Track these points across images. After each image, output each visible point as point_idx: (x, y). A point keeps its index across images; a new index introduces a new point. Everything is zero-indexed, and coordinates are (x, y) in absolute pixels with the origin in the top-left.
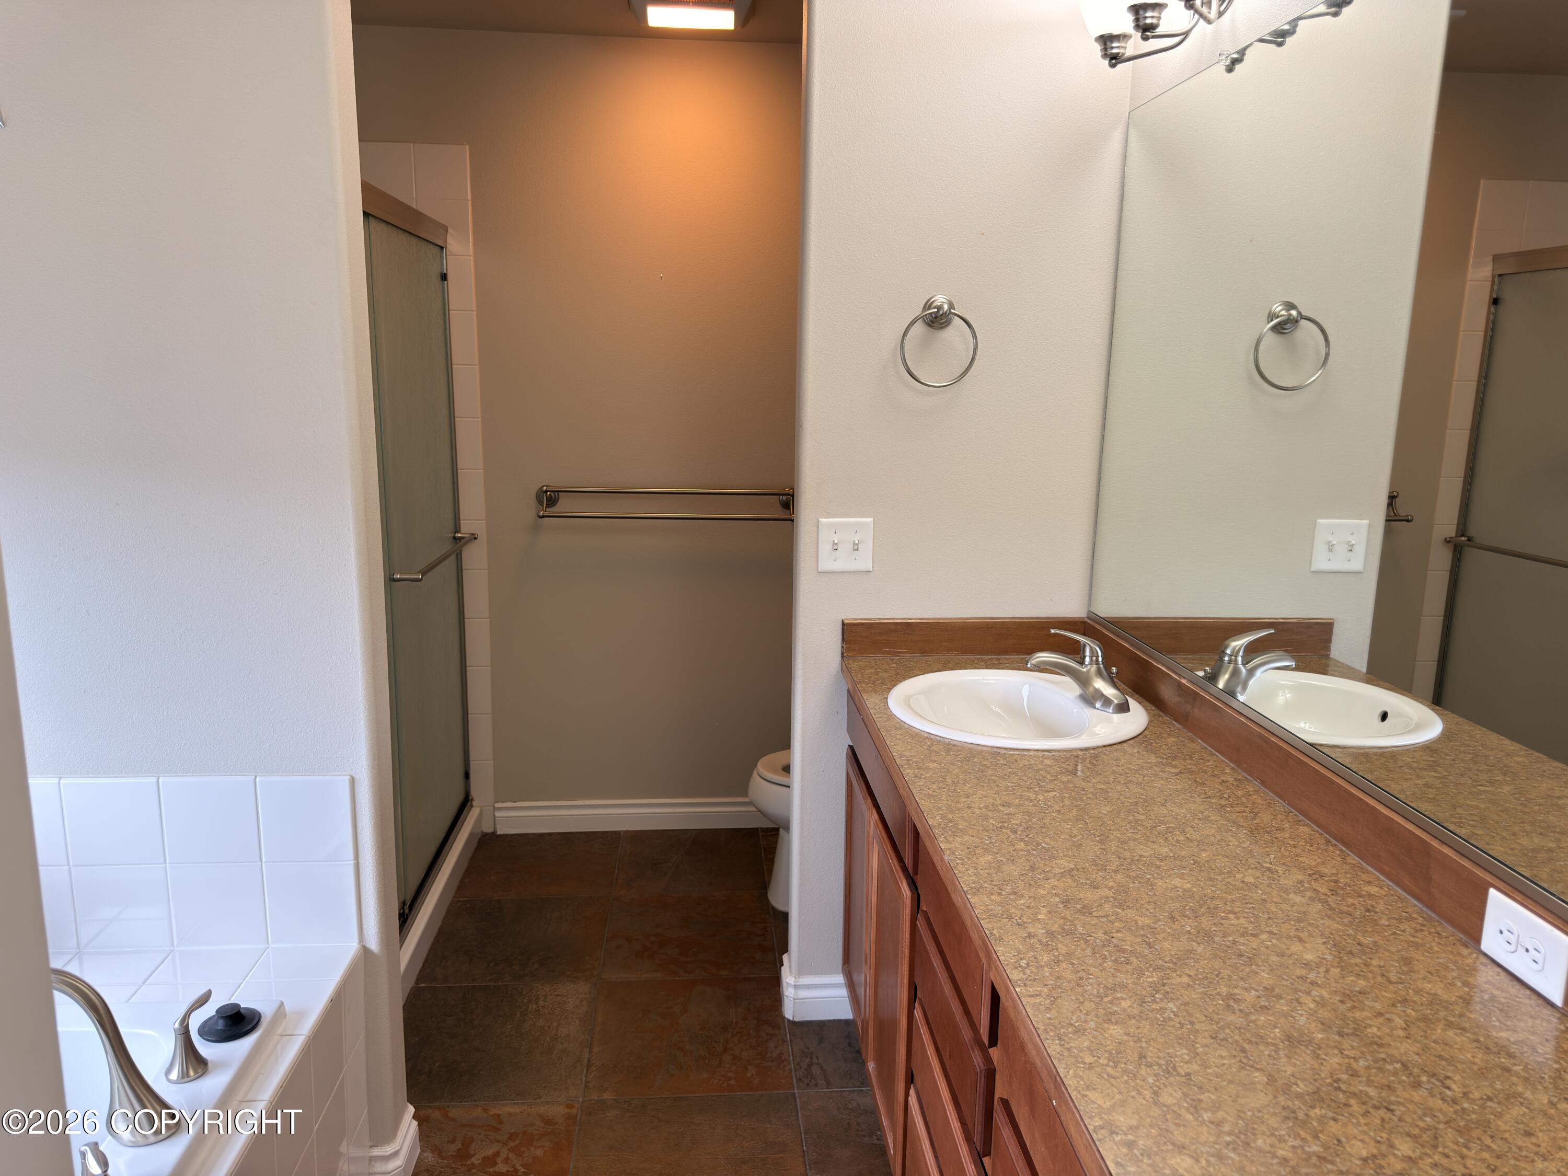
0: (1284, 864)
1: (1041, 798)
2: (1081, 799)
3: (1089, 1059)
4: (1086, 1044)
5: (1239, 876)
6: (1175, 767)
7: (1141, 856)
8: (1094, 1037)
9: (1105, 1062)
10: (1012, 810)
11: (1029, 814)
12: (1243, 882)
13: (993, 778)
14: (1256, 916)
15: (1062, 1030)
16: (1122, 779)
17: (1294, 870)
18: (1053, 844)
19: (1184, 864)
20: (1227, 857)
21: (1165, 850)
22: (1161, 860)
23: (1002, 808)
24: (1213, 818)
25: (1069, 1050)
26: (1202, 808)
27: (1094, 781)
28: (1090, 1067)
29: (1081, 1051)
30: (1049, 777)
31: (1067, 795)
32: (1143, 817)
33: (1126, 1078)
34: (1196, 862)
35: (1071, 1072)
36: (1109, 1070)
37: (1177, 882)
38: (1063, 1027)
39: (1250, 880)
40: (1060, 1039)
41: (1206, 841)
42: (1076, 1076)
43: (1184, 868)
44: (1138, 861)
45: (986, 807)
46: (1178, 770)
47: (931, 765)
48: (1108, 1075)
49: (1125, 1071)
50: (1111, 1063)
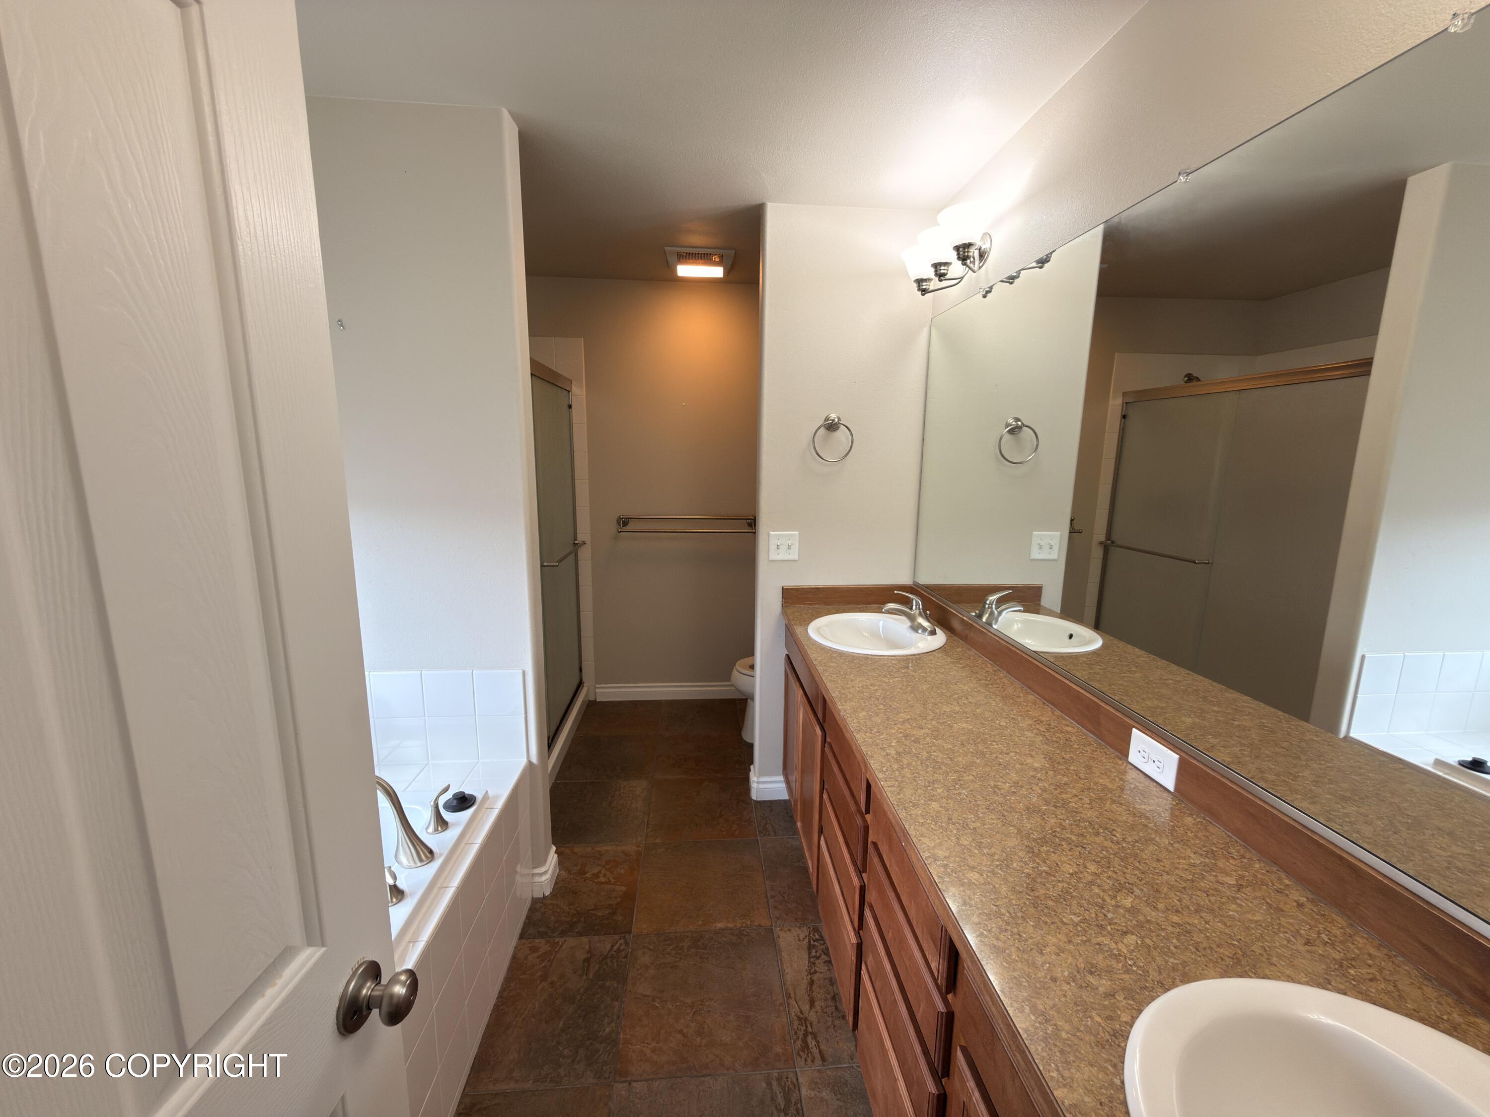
0: (1021, 715)
1: (891, 681)
2: (913, 682)
3: (921, 821)
4: (919, 812)
5: (998, 722)
6: (961, 664)
7: (945, 711)
8: (924, 809)
9: (930, 822)
10: (876, 688)
11: (885, 690)
12: (1000, 725)
13: (866, 671)
14: (1008, 744)
15: (907, 805)
16: (933, 670)
17: (1027, 719)
18: (898, 705)
19: (968, 715)
20: (991, 712)
21: (957, 708)
22: (956, 714)
23: (871, 687)
24: (982, 691)
25: (910, 815)
26: (976, 686)
27: (919, 672)
28: (922, 824)
29: (918, 816)
30: (895, 670)
31: (904, 680)
32: (945, 691)
33: (941, 830)
34: (974, 714)
35: (912, 827)
36: (932, 826)
37: (964, 725)
38: (907, 803)
39: (1003, 724)
40: (905, 810)
41: (979, 703)
42: (915, 829)
43: (968, 718)
44: (944, 714)
45: (862, 687)
46: (962, 666)
47: (832, 664)
48: (932, 829)
49: (941, 827)
50: (934, 823)
